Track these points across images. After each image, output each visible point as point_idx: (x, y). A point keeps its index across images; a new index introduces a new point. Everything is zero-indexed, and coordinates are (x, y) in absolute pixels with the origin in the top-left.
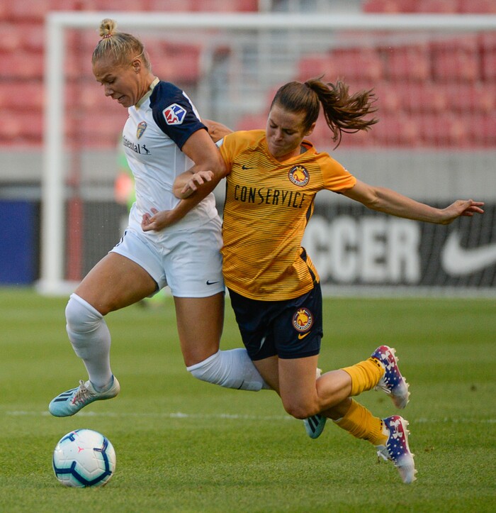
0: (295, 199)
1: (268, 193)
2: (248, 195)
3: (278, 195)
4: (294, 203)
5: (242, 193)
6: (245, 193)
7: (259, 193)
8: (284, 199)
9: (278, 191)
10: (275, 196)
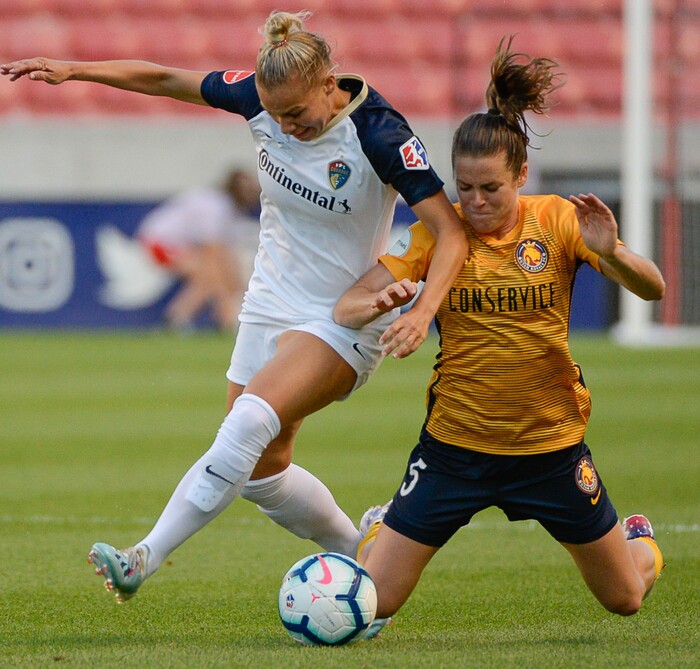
0: (541, 296)
1: (499, 294)
2: (470, 301)
3: (515, 296)
4: (542, 302)
5: (461, 298)
6: (467, 299)
7: (486, 295)
8: (524, 299)
9: (513, 289)
10: (510, 298)
